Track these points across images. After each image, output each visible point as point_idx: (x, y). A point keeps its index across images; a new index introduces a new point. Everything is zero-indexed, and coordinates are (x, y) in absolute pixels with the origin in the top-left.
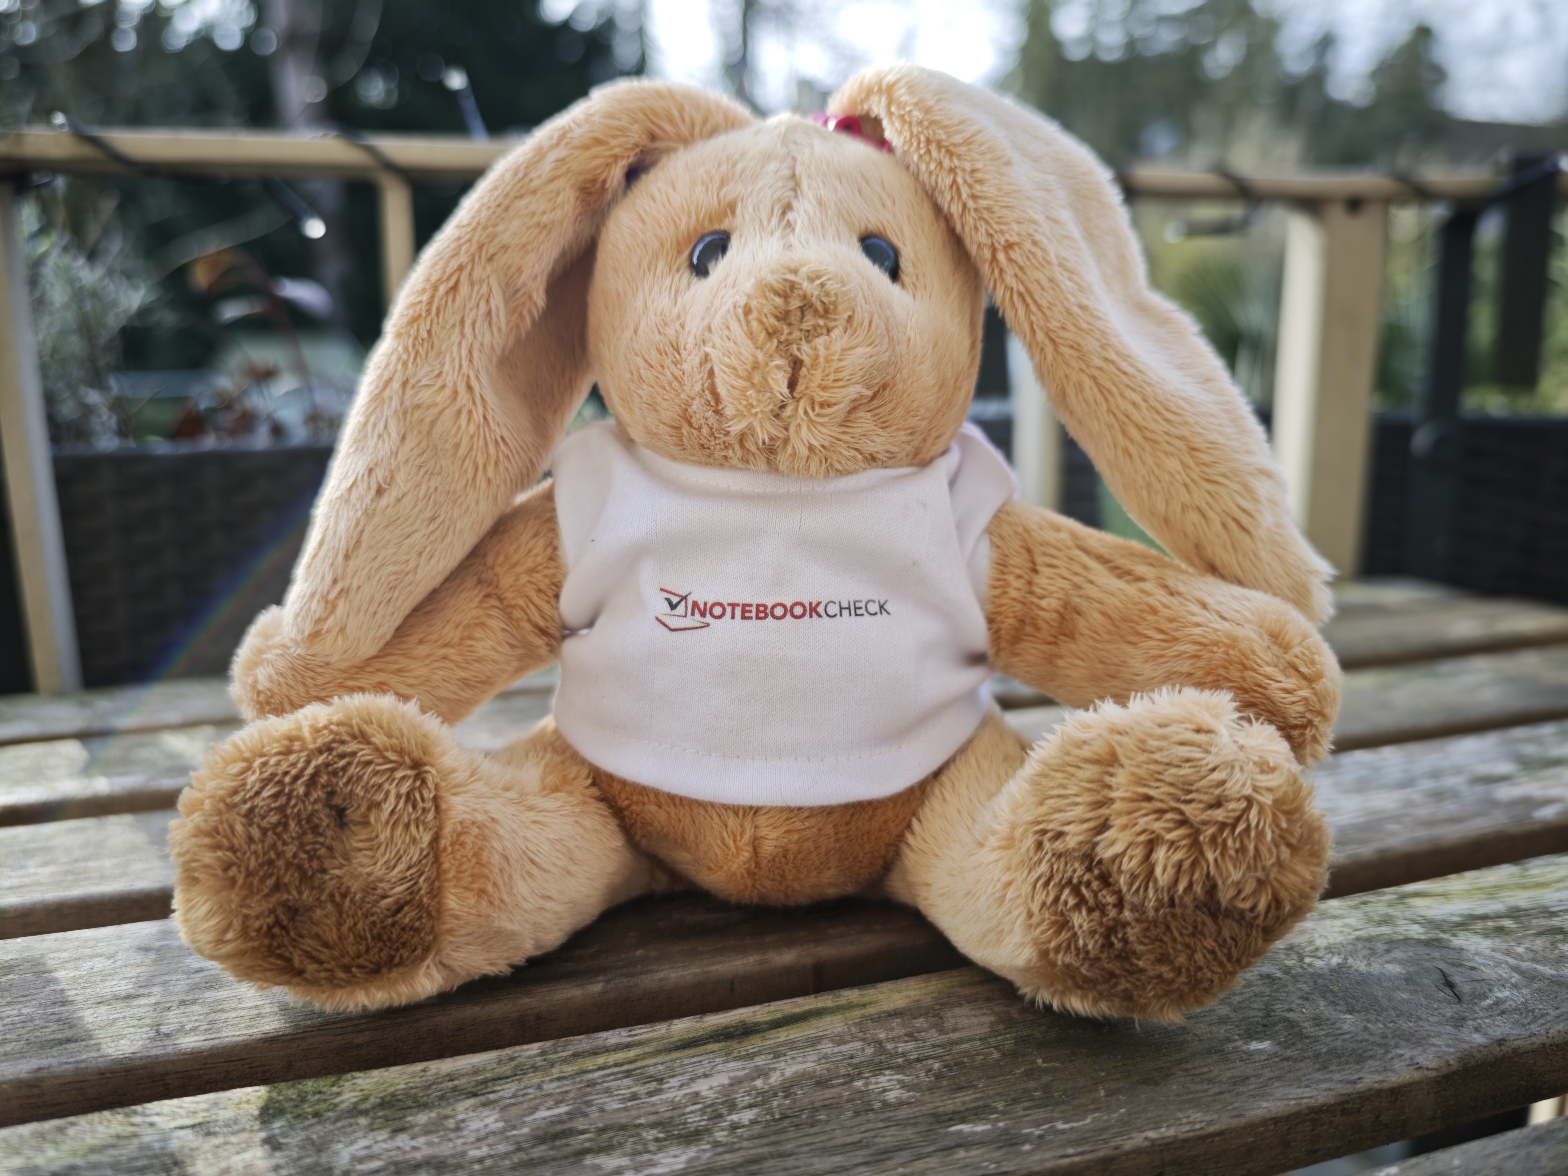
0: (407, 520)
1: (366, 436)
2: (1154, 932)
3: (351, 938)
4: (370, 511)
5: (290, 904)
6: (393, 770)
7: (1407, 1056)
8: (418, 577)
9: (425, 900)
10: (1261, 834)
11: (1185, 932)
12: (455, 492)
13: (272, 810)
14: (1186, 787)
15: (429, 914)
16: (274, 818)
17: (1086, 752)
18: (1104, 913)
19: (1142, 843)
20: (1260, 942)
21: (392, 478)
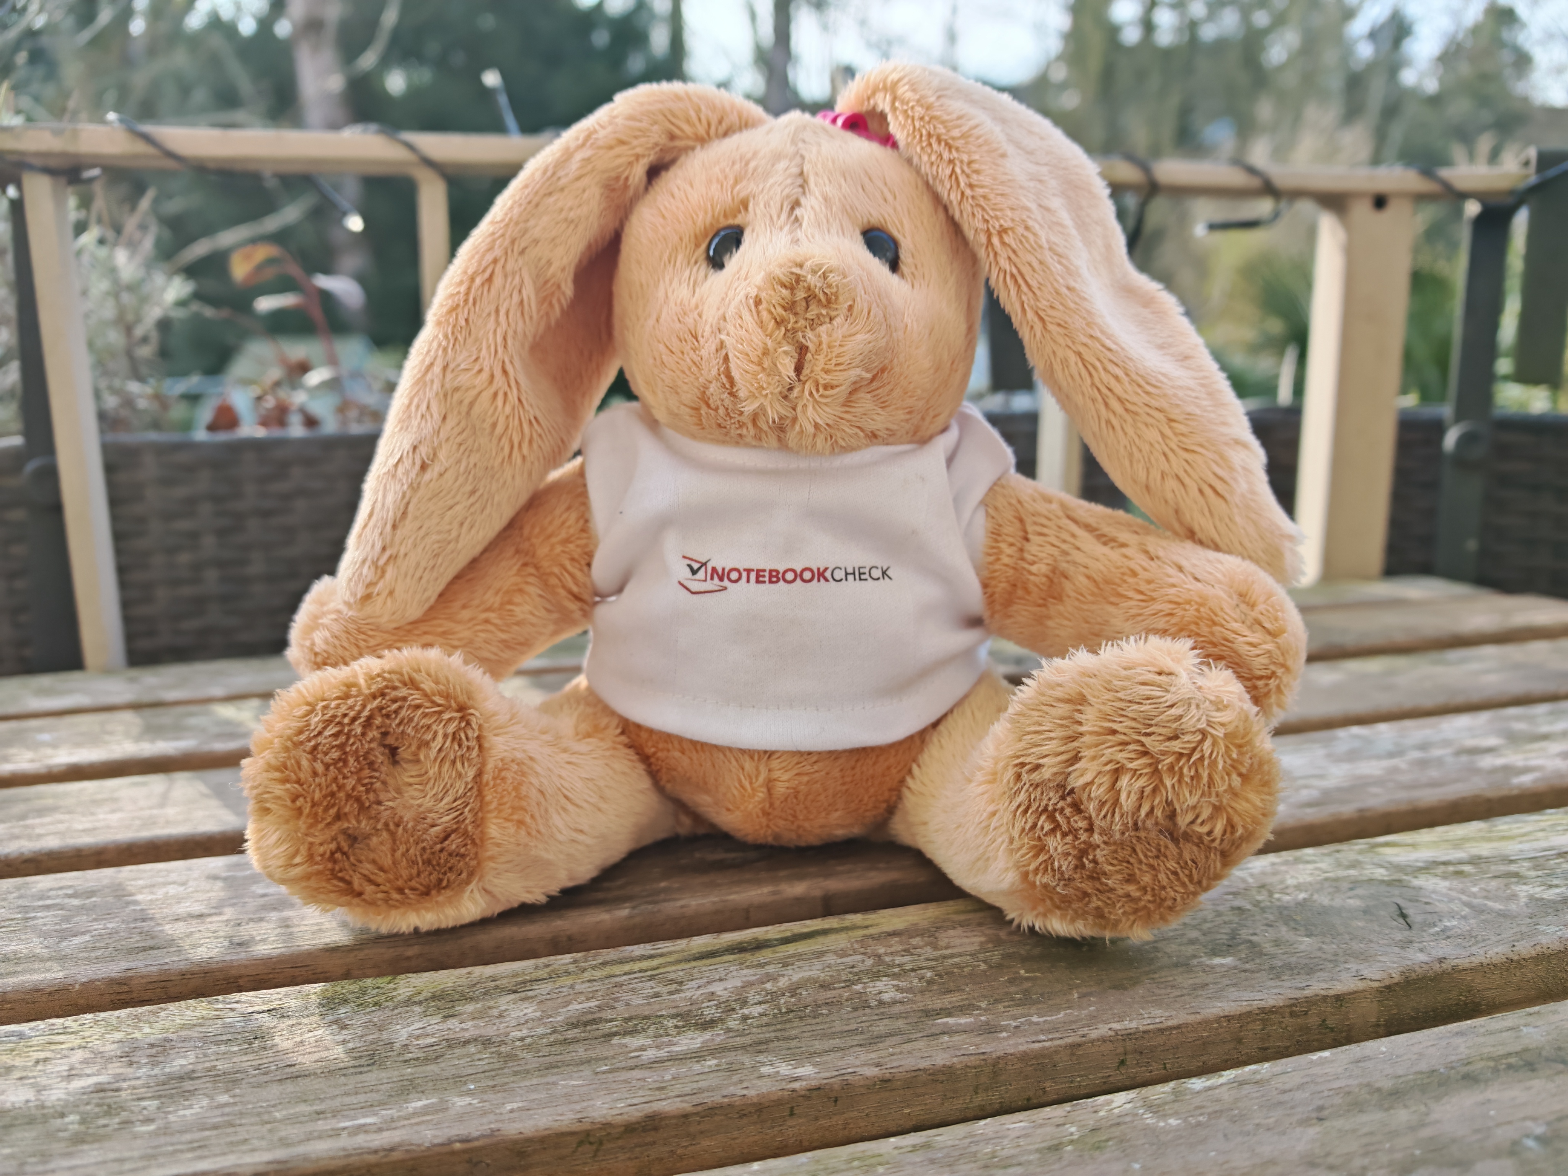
0: (449, 493)
1: (409, 417)
2: (1121, 854)
3: (404, 863)
4: (415, 485)
5: (350, 832)
6: (440, 713)
7: (1354, 970)
8: (460, 546)
9: (470, 828)
10: (1213, 764)
11: (1149, 854)
12: (492, 467)
13: (333, 747)
14: (1148, 721)
15: (474, 842)
16: (335, 754)
17: (1059, 693)
18: (1076, 838)
19: (1109, 771)
20: (1218, 865)
21: (435, 454)
